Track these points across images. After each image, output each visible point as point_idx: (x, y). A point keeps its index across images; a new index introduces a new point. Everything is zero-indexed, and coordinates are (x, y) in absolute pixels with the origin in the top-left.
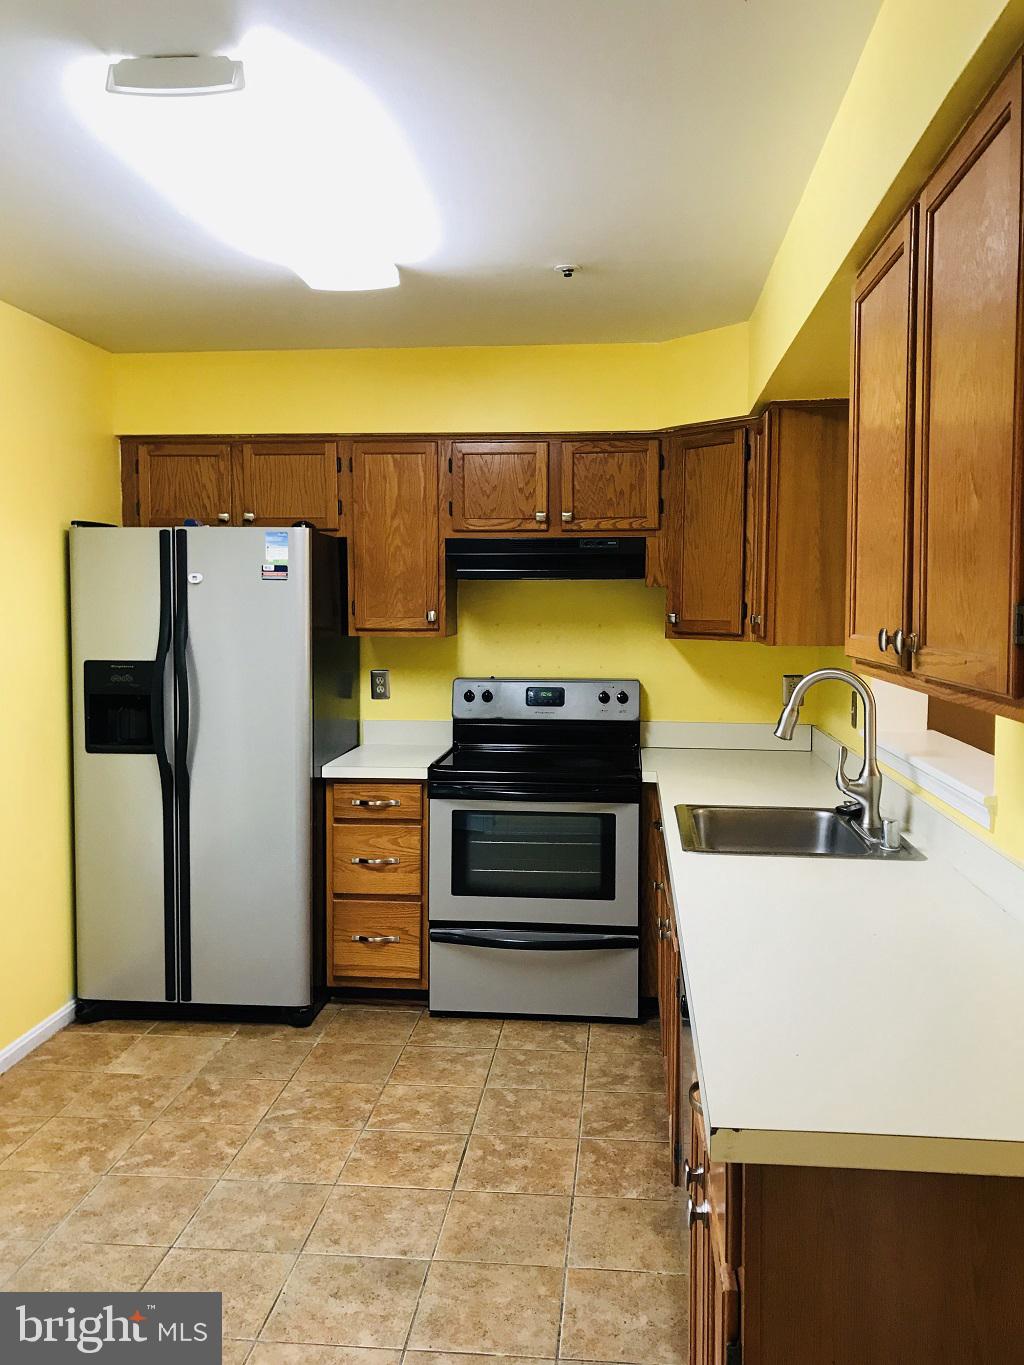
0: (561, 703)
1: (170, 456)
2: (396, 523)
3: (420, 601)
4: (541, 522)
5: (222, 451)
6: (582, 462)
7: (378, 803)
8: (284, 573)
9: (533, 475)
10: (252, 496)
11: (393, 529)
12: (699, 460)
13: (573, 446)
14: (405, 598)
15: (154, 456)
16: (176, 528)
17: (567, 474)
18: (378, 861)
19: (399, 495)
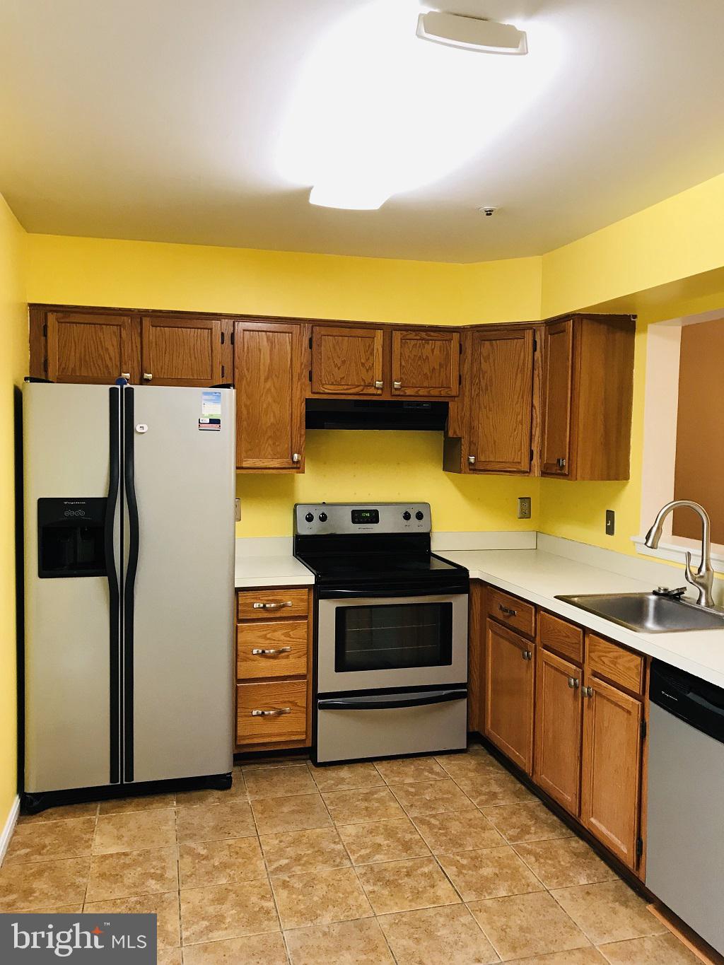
0: (377, 521)
1: (76, 323)
2: (269, 384)
3: (286, 446)
4: (378, 388)
5: (124, 322)
6: (406, 345)
7: (273, 605)
8: (218, 425)
9: (372, 354)
10: (150, 359)
11: (265, 390)
12: (493, 349)
13: (401, 334)
14: (274, 444)
15: (62, 323)
16: (125, 386)
17: (396, 353)
18: (272, 651)
19: (271, 364)
